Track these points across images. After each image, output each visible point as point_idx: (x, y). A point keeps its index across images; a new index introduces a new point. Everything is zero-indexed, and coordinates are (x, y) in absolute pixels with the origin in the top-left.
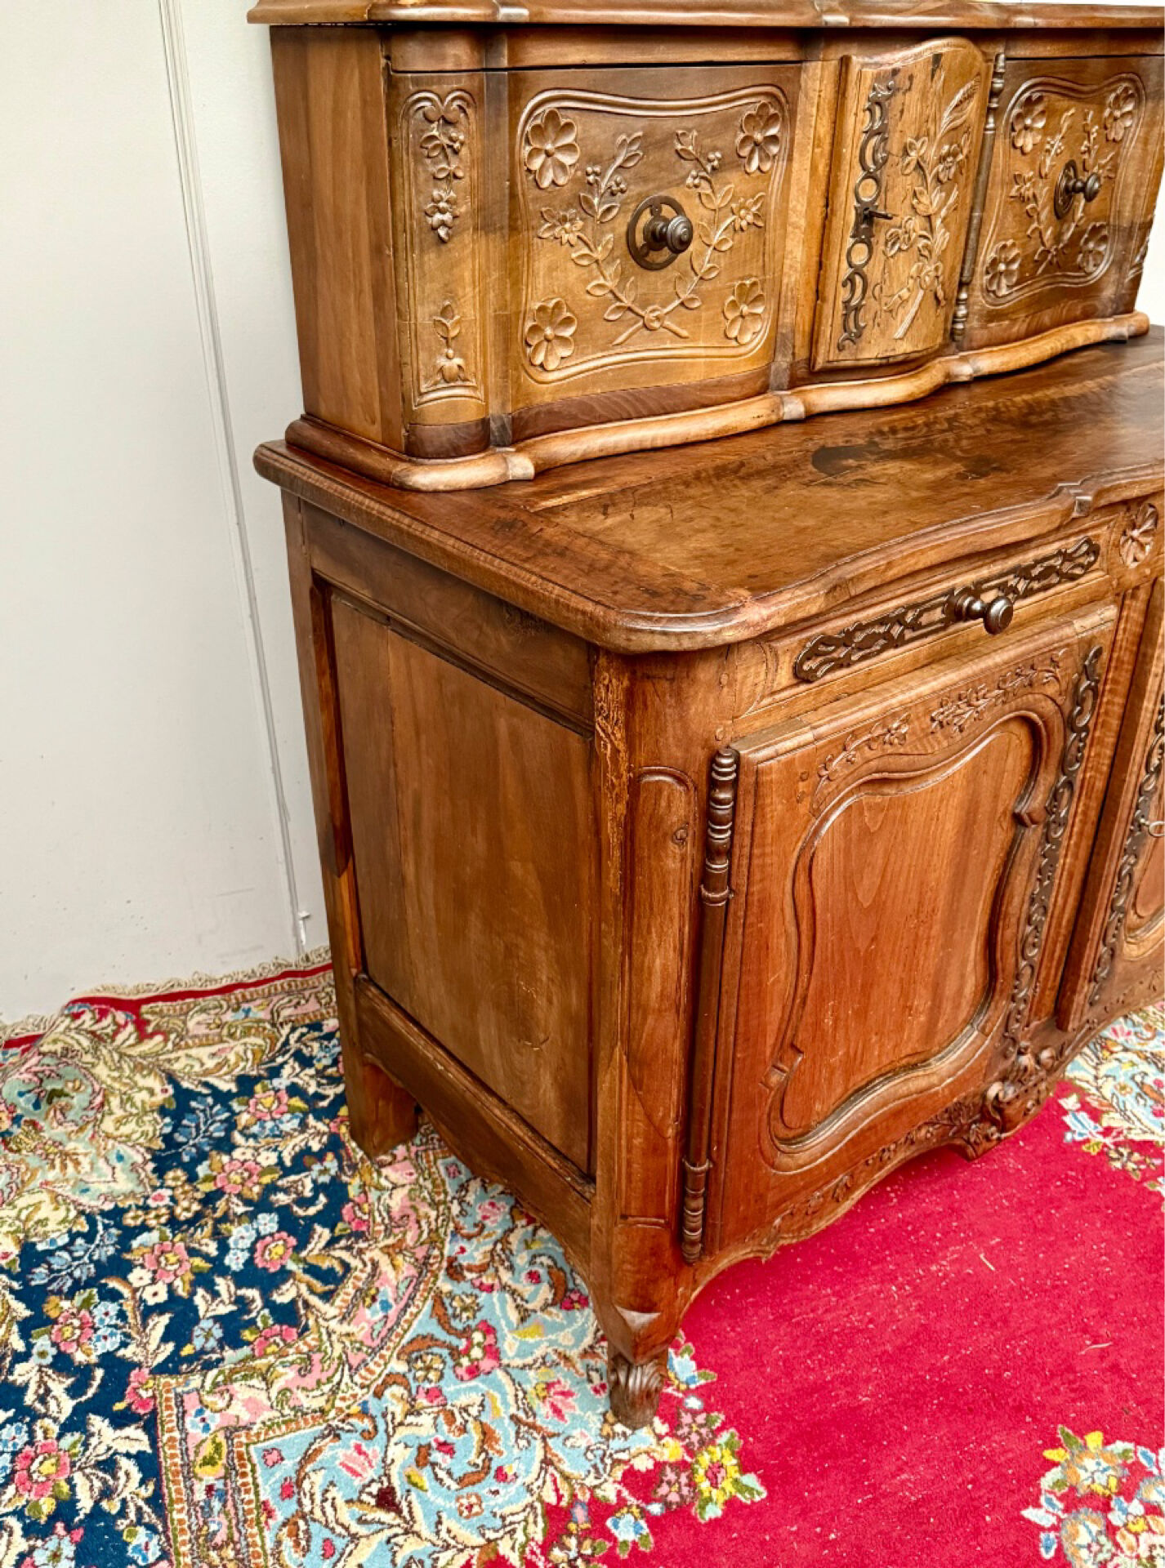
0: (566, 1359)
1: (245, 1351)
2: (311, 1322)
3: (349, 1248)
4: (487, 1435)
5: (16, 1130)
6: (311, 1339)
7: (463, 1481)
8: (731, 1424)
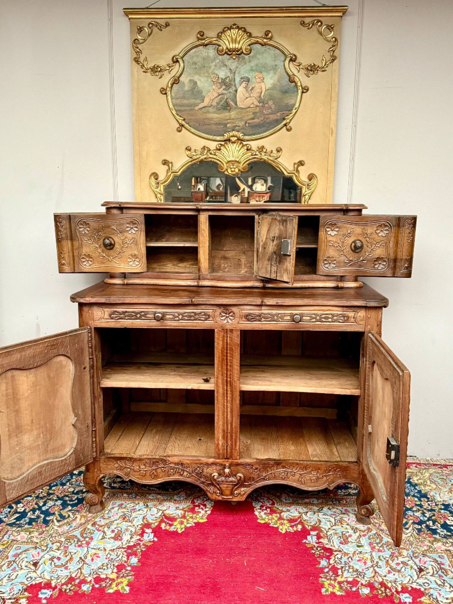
0: (105, 550)
1: (31, 526)
2: (51, 525)
3: (73, 513)
4: (71, 559)
6: (47, 529)
7: (56, 566)
8: (134, 575)
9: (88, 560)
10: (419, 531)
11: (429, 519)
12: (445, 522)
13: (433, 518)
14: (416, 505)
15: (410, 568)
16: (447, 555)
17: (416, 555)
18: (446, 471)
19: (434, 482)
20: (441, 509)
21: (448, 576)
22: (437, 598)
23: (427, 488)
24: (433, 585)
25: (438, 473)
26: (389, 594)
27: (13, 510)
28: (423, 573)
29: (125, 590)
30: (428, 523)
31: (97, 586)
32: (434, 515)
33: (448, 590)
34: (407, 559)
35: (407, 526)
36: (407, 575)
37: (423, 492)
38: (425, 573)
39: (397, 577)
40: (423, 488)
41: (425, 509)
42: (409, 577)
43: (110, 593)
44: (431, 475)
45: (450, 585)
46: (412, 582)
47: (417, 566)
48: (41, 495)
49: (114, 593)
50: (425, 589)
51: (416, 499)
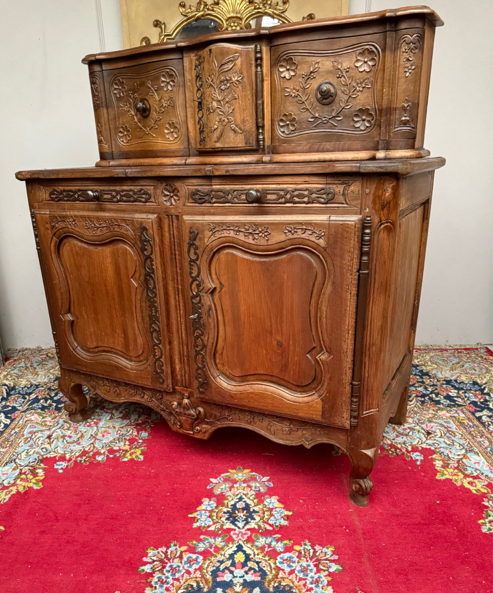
0: (115, 428)
1: (43, 412)
4: (82, 436)
5: (30, 368)
6: (59, 414)
7: (68, 443)
8: (146, 446)
9: (99, 436)
10: (423, 402)
11: (432, 392)
12: (448, 394)
13: (436, 391)
14: (418, 382)
15: (417, 432)
16: (453, 420)
17: (422, 421)
18: (446, 354)
19: (436, 364)
20: (443, 384)
21: (457, 437)
22: (448, 455)
23: (428, 368)
24: (443, 445)
25: (439, 355)
26: (400, 453)
27: (26, 401)
28: (431, 436)
29: (139, 458)
30: (431, 396)
31: (111, 456)
32: (436, 389)
33: (458, 448)
34: (414, 425)
35: (411, 399)
36: (415, 437)
37: (424, 371)
38: (433, 435)
39: (406, 440)
40: (424, 368)
41: (428, 385)
42: (418, 439)
43: (125, 462)
44: (432, 357)
45: (460, 444)
46: (422, 443)
47: (424, 430)
48: (53, 388)
49: (128, 461)
50: (436, 448)
51: (418, 377)
